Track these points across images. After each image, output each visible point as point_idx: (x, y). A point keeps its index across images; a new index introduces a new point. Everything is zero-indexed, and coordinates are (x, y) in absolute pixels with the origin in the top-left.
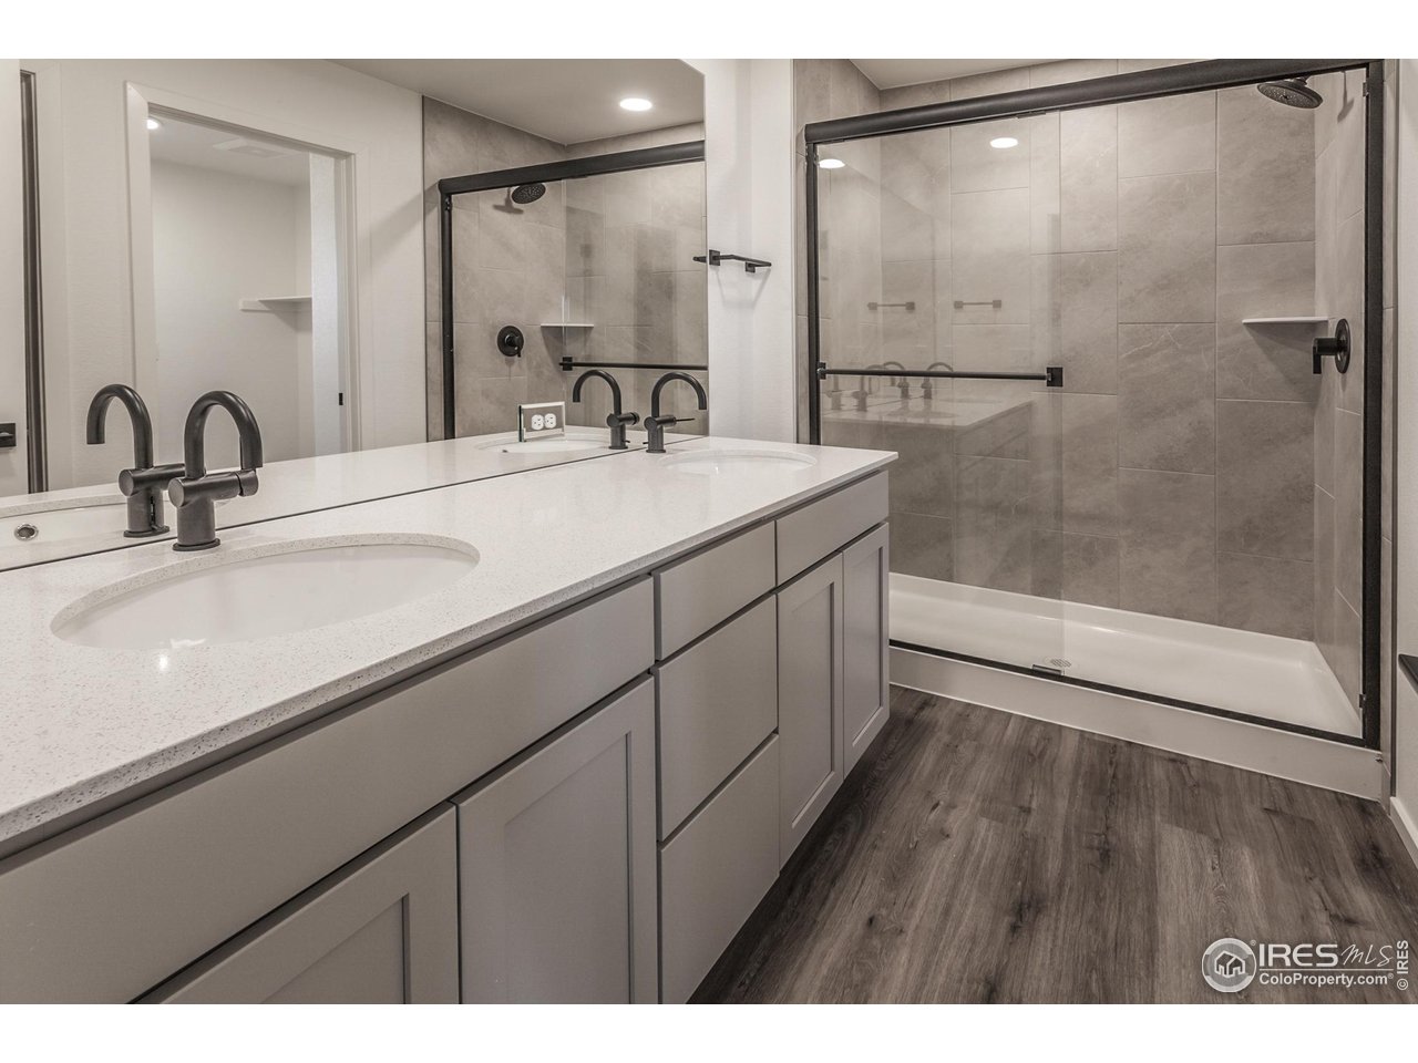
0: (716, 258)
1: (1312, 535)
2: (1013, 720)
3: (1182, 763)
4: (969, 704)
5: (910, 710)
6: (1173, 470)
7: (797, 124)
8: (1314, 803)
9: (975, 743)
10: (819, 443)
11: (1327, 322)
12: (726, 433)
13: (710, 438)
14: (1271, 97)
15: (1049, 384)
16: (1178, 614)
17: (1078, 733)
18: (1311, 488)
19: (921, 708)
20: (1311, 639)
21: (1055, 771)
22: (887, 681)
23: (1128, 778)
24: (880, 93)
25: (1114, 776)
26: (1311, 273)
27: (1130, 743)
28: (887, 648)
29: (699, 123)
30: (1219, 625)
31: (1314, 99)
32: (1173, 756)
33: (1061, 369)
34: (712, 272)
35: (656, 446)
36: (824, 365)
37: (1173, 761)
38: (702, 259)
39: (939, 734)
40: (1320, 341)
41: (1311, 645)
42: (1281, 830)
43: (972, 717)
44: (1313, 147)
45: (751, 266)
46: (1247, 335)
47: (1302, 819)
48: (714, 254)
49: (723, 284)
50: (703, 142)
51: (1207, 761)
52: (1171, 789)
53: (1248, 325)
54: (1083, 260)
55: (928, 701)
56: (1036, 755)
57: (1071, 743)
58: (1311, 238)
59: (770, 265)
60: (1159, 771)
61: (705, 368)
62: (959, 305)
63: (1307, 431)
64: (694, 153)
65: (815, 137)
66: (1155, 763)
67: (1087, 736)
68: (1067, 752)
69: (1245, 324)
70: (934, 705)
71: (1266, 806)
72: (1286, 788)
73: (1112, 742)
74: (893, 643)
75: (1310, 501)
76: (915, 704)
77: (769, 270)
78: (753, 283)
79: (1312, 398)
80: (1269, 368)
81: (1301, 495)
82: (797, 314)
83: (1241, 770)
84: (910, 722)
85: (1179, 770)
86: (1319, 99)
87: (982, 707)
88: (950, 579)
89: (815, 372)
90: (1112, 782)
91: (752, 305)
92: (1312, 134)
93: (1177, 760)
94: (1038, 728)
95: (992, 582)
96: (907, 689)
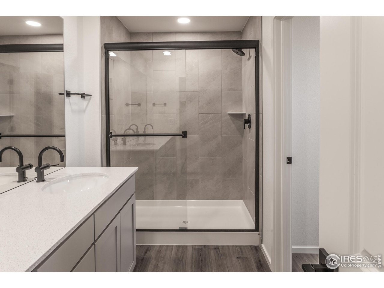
0: (68, 94)
1: (242, 171)
2: (174, 248)
3: (217, 249)
4: (161, 246)
5: (143, 254)
6: (212, 156)
7: (101, 43)
8: (247, 251)
9: (163, 261)
10: (110, 166)
11: (245, 114)
12: (73, 165)
13: (66, 168)
14: (234, 52)
15: (183, 137)
16: (213, 198)
17: (191, 247)
18: (242, 158)
19: (146, 252)
20: (242, 200)
21: (186, 264)
22: (135, 244)
23: (205, 259)
24: (131, 34)
25: (202, 260)
26: (241, 100)
27: (205, 246)
28: (135, 232)
29: (61, 34)
30: (223, 200)
31: (243, 54)
32: (215, 247)
33: (186, 132)
34: (67, 99)
35: (40, 178)
36: (111, 133)
37: (215, 249)
38: (63, 94)
39: (152, 262)
40: (245, 120)
41: (242, 201)
42: (241, 263)
43: (162, 251)
44: (242, 66)
45: (83, 96)
46: (228, 117)
47: (245, 258)
48: (68, 92)
49: (71, 104)
50: (62, 44)
51: (223, 246)
52: (216, 259)
53: (229, 114)
54: (190, 94)
55: (148, 249)
56: (181, 260)
57: (190, 250)
58: (242, 90)
59: (91, 96)
60: (212, 254)
61: (64, 136)
62: (154, 104)
63: (241, 143)
64: (59, 48)
65: (108, 47)
66: (211, 251)
67: (194, 247)
68: (189, 254)
69: (228, 114)
70: (150, 250)
71: (237, 256)
72: (240, 248)
73: (200, 247)
74: (137, 230)
75: (242, 162)
76: (144, 251)
77: (91, 98)
78: (84, 102)
79: (242, 134)
80: (233, 126)
81: (240, 160)
82: (102, 114)
83: (231, 246)
84: (143, 259)
85: (217, 252)
86: (244, 54)
87: (164, 246)
88: (153, 199)
89: (108, 135)
90: (201, 262)
91: (84, 111)
92: (241, 63)
93: (216, 248)
94: (181, 249)
95: (166, 198)
96: (141, 246)
